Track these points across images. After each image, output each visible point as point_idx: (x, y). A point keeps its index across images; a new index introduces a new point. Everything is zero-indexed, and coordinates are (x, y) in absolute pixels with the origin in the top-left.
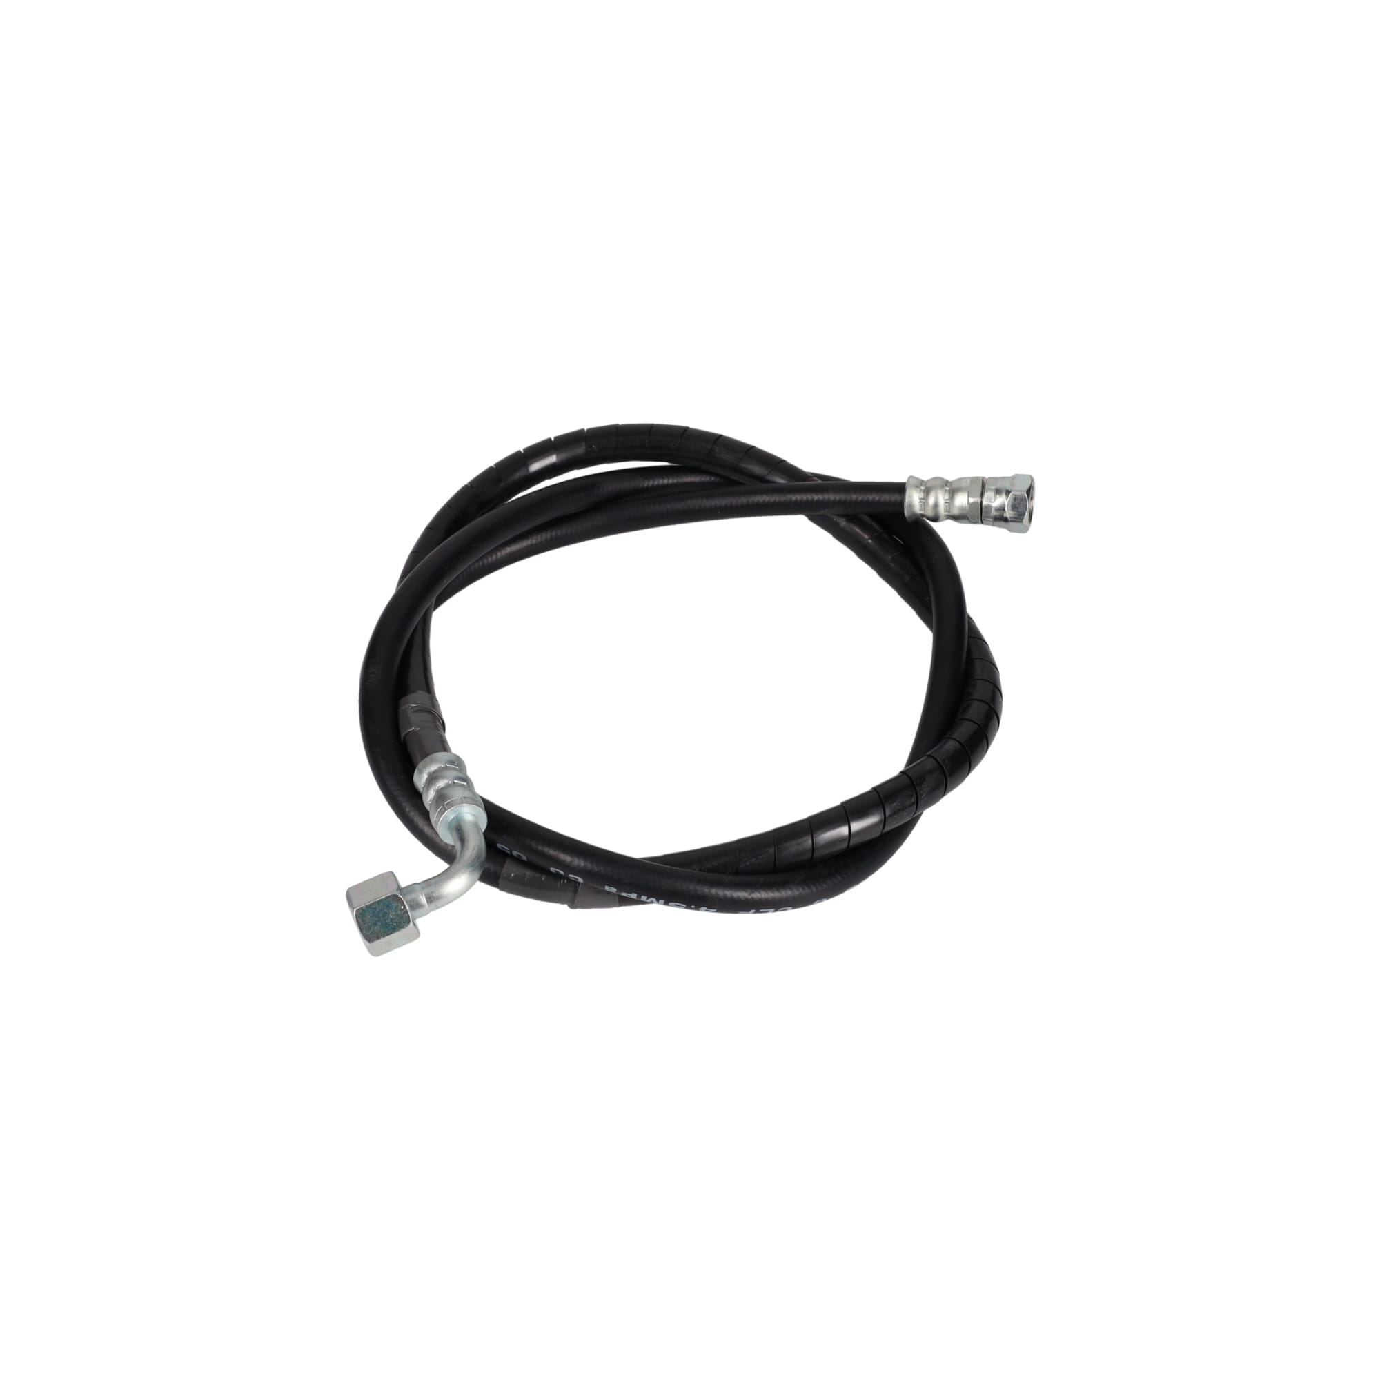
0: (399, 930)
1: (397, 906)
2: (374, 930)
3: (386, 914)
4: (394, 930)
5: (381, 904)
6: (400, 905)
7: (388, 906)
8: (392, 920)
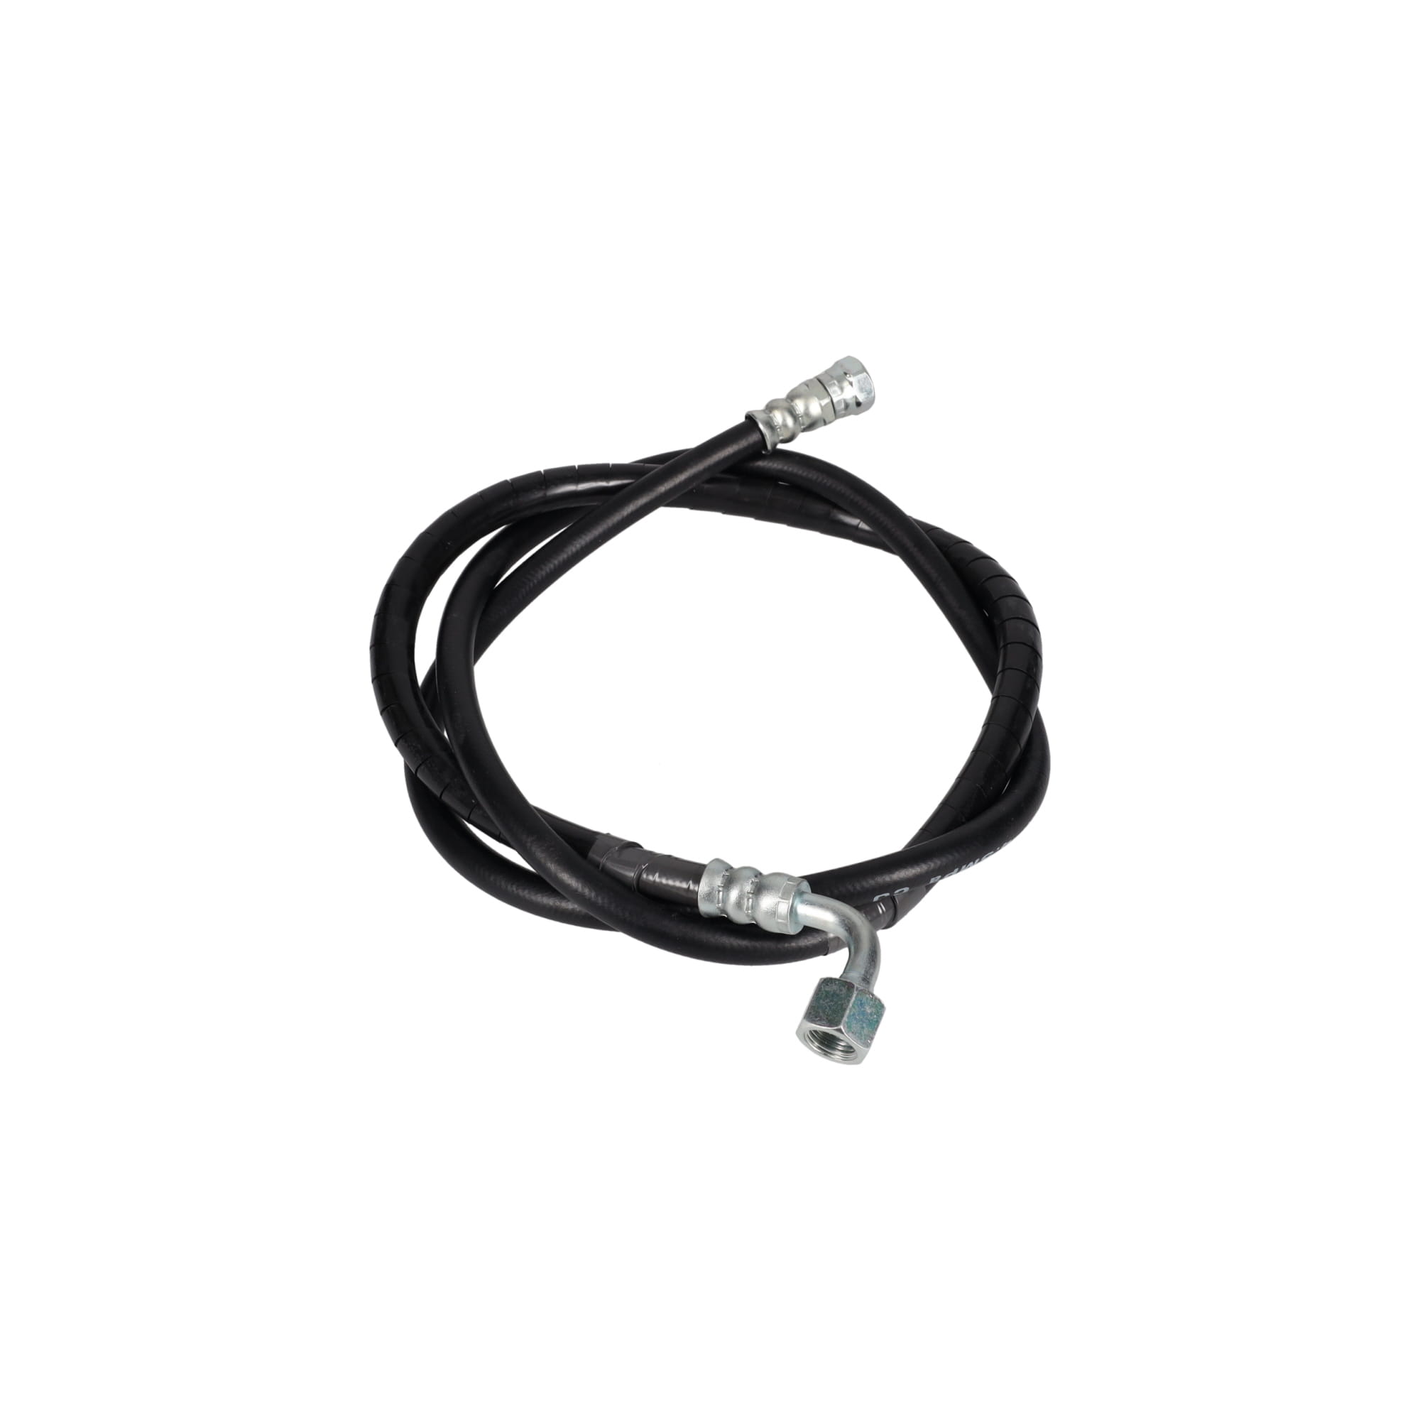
0: (881, 1019)
1: (867, 999)
2: (865, 1035)
3: (864, 1013)
4: (878, 1022)
5: (856, 1007)
6: (867, 996)
7: (861, 1004)
8: (871, 1014)
